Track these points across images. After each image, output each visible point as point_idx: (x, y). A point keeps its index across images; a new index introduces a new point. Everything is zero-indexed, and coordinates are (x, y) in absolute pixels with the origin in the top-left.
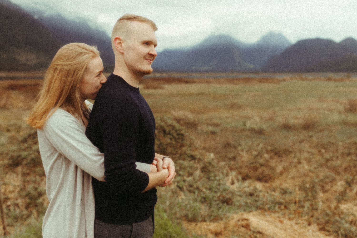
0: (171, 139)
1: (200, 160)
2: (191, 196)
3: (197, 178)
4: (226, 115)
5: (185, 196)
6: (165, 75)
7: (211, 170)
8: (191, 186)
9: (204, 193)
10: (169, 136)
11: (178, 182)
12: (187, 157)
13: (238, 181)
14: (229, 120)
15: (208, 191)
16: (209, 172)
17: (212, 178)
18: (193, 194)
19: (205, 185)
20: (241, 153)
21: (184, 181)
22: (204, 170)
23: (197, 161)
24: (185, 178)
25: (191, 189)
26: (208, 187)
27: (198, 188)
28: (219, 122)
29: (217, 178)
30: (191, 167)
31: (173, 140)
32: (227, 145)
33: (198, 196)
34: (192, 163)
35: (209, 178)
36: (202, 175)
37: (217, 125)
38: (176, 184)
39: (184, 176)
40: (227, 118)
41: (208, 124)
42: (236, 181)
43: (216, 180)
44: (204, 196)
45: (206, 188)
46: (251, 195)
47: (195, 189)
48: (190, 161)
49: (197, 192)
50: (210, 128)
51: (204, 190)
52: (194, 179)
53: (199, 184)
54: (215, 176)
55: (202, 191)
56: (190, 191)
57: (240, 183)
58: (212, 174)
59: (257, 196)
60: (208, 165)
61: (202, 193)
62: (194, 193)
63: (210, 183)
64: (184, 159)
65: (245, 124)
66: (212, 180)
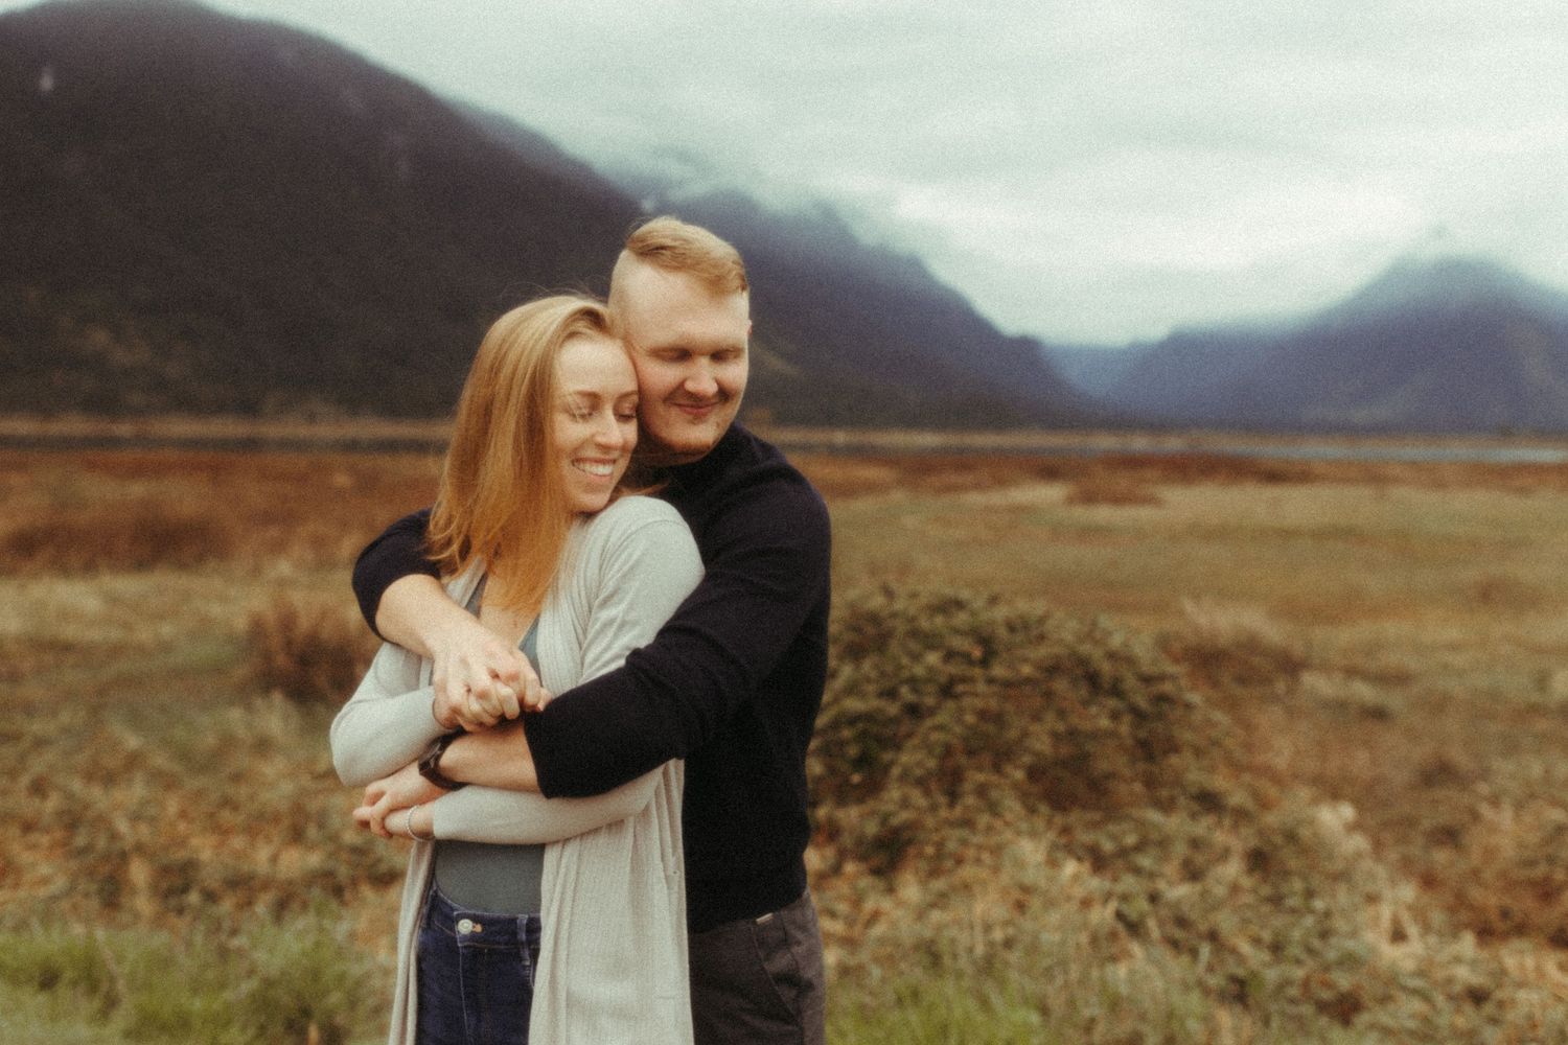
0: (1115, 716)
1: (1241, 815)
2: (1178, 966)
3: (1220, 891)
4: (1453, 633)
5: (1151, 960)
6: (1174, 444)
7: (1293, 863)
8: (1182, 922)
9: (1241, 959)
10: (1112, 703)
11: (1125, 898)
12: (1182, 801)
13: (1427, 928)
14: (1459, 660)
15: (1266, 956)
16: (1286, 874)
17: (1292, 902)
18: (1185, 959)
19: (1254, 929)
20: (1486, 810)
21: (1154, 898)
22: (1259, 860)
23: (1227, 822)
24: (1161, 885)
25: (1179, 934)
26: (1267, 936)
27: (1213, 936)
28: (1412, 663)
29: (1319, 904)
30: (1195, 844)
31: (1127, 719)
32: (1438, 774)
33: (1210, 969)
34: (1202, 826)
35: (1276, 901)
36: (1247, 882)
37: (1397, 679)
38: (1112, 906)
39: (1152, 876)
40: (1454, 647)
41: (1351, 672)
42: (1412, 930)
43: (1312, 911)
44: (1240, 972)
45: (1256, 941)
46: (1477, 997)
47: (1201, 937)
48: (1194, 816)
49: (1205, 951)
50: (1364, 692)
51: (1245, 948)
52: (1204, 894)
53: (1225, 921)
54: (1310, 894)
55: (1234, 951)
56: (1174, 944)
57: (1432, 940)
58: (1298, 885)
59: (1501, 1004)
60: (1279, 840)
61: (1230, 960)
62: (1194, 953)
63: (1279, 921)
64: (1167, 806)
65: (1542, 681)
66: (1293, 911)
